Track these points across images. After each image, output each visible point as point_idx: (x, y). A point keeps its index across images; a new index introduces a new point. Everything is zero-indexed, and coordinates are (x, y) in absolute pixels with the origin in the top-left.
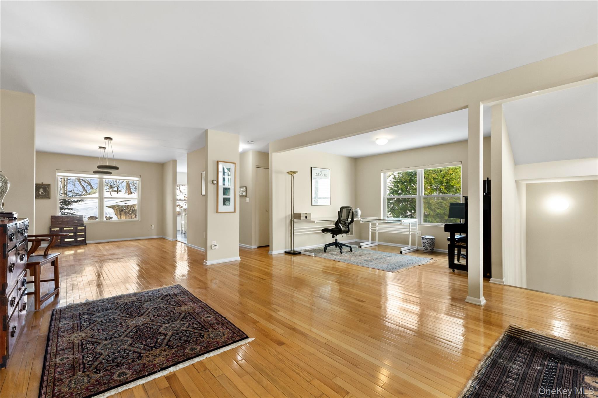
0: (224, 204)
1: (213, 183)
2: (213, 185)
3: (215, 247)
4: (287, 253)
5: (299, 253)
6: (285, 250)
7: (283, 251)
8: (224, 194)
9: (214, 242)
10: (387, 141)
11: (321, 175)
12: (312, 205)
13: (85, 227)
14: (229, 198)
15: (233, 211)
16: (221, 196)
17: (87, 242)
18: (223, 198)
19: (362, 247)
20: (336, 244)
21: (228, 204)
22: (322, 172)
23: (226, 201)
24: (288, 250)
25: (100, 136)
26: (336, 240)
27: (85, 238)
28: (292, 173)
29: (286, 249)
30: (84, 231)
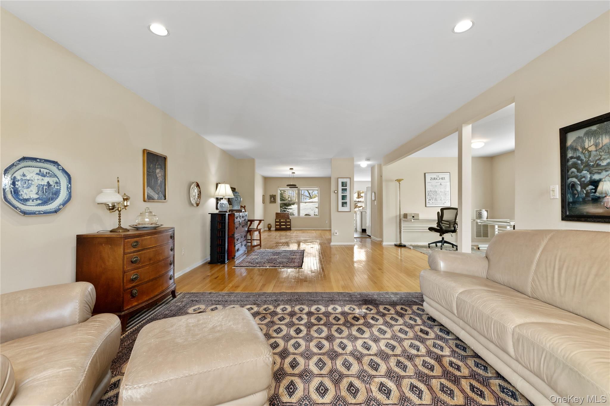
0: (343, 206)
1: (335, 193)
2: (335, 194)
3: (336, 234)
4: (396, 245)
5: (405, 246)
6: (395, 243)
7: (393, 243)
8: (342, 199)
9: (336, 231)
10: (484, 144)
11: (438, 179)
12: (426, 206)
13: (290, 219)
14: (347, 202)
15: (349, 210)
16: (340, 201)
17: (292, 229)
18: (342, 202)
19: (480, 249)
20: (443, 242)
21: (345, 206)
22: (438, 176)
23: (344, 204)
24: (398, 243)
25: (288, 168)
26: (443, 238)
27: (290, 226)
28: (399, 181)
29: (396, 241)
30: (290, 222)
